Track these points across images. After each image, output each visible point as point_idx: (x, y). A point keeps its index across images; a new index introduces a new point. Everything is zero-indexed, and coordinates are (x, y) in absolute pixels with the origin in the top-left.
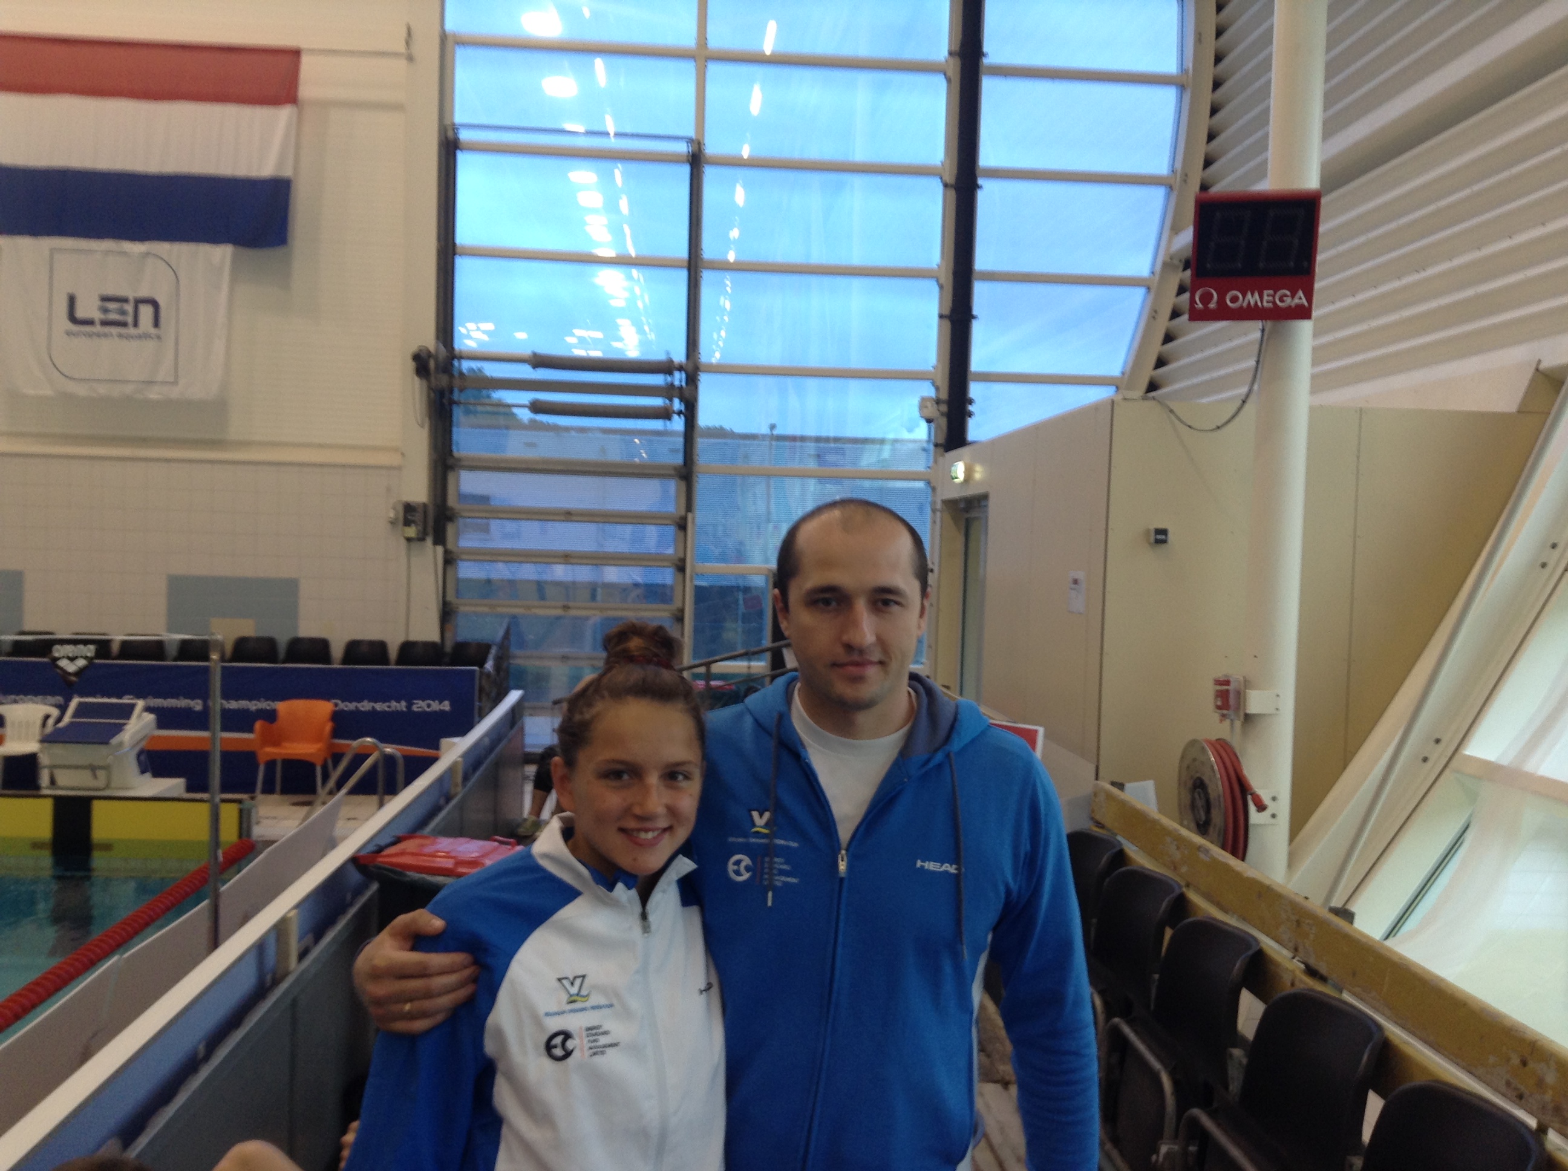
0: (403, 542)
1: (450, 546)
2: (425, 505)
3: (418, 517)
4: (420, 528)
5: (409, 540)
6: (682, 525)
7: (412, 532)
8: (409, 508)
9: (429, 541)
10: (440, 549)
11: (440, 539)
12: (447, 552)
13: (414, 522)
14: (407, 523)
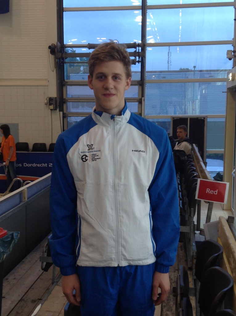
0: (50, 111)
1: (65, 112)
2: (56, 98)
3: (54, 102)
4: (55, 106)
5: (51, 110)
6: (140, 102)
7: (52, 107)
8: (51, 99)
9: (58, 110)
10: (61, 113)
11: (61, 109)
12: (63, 114)
13: (52, 104)
14: (50, 104)
